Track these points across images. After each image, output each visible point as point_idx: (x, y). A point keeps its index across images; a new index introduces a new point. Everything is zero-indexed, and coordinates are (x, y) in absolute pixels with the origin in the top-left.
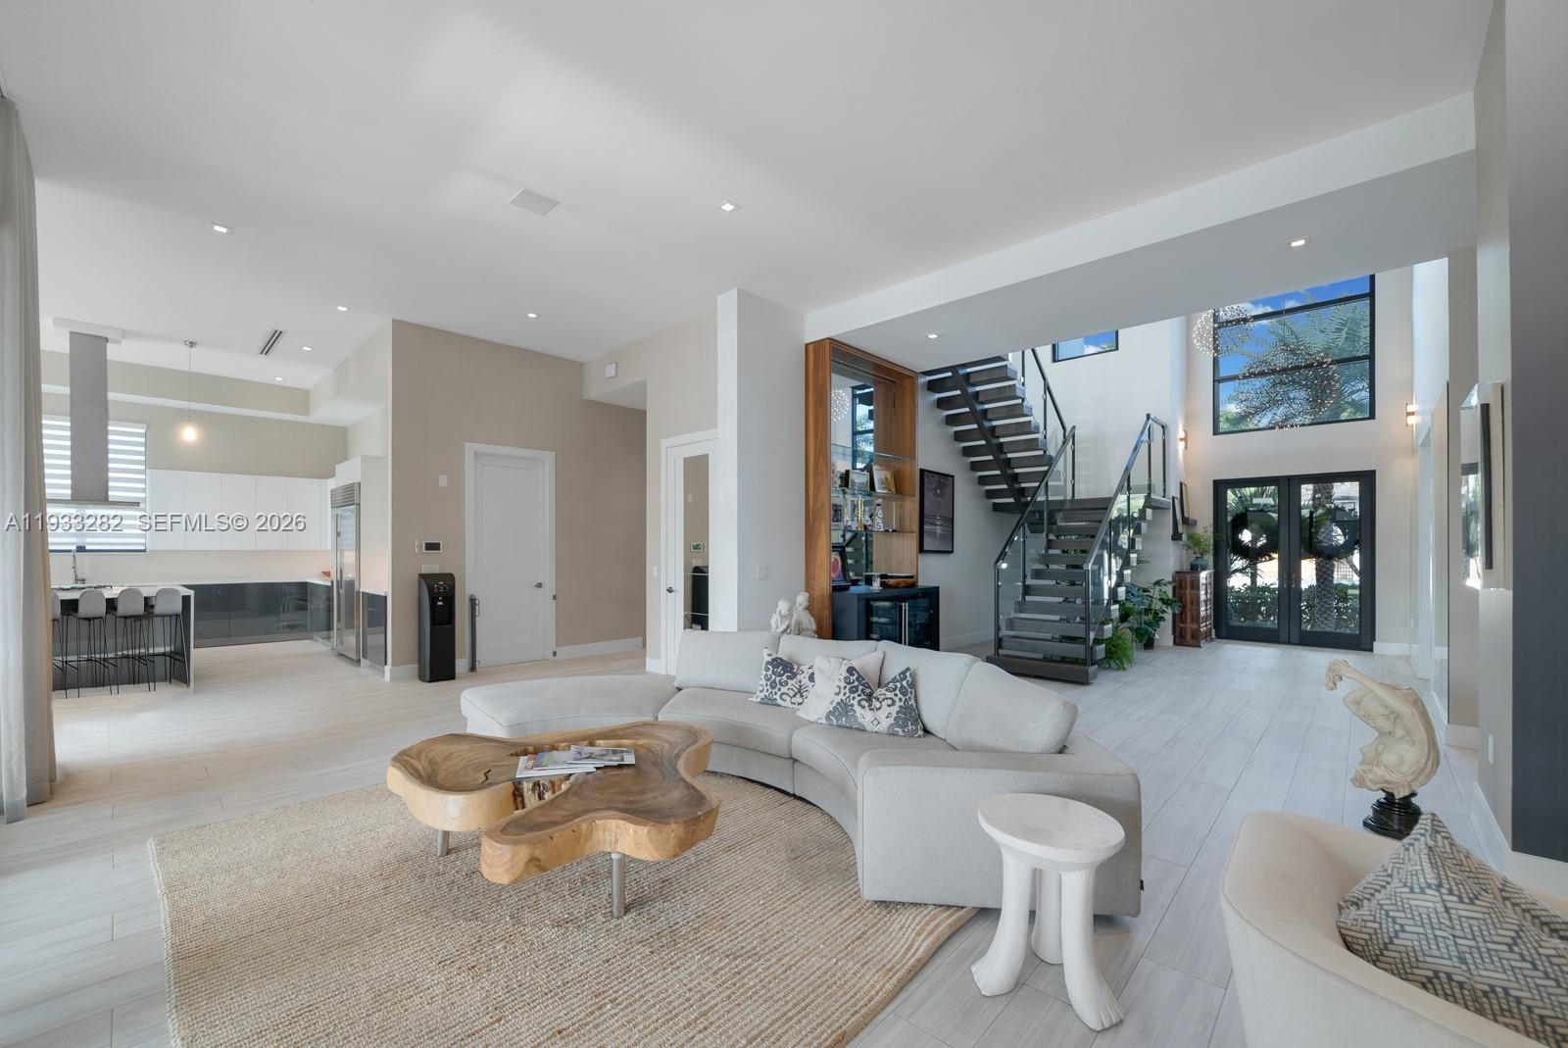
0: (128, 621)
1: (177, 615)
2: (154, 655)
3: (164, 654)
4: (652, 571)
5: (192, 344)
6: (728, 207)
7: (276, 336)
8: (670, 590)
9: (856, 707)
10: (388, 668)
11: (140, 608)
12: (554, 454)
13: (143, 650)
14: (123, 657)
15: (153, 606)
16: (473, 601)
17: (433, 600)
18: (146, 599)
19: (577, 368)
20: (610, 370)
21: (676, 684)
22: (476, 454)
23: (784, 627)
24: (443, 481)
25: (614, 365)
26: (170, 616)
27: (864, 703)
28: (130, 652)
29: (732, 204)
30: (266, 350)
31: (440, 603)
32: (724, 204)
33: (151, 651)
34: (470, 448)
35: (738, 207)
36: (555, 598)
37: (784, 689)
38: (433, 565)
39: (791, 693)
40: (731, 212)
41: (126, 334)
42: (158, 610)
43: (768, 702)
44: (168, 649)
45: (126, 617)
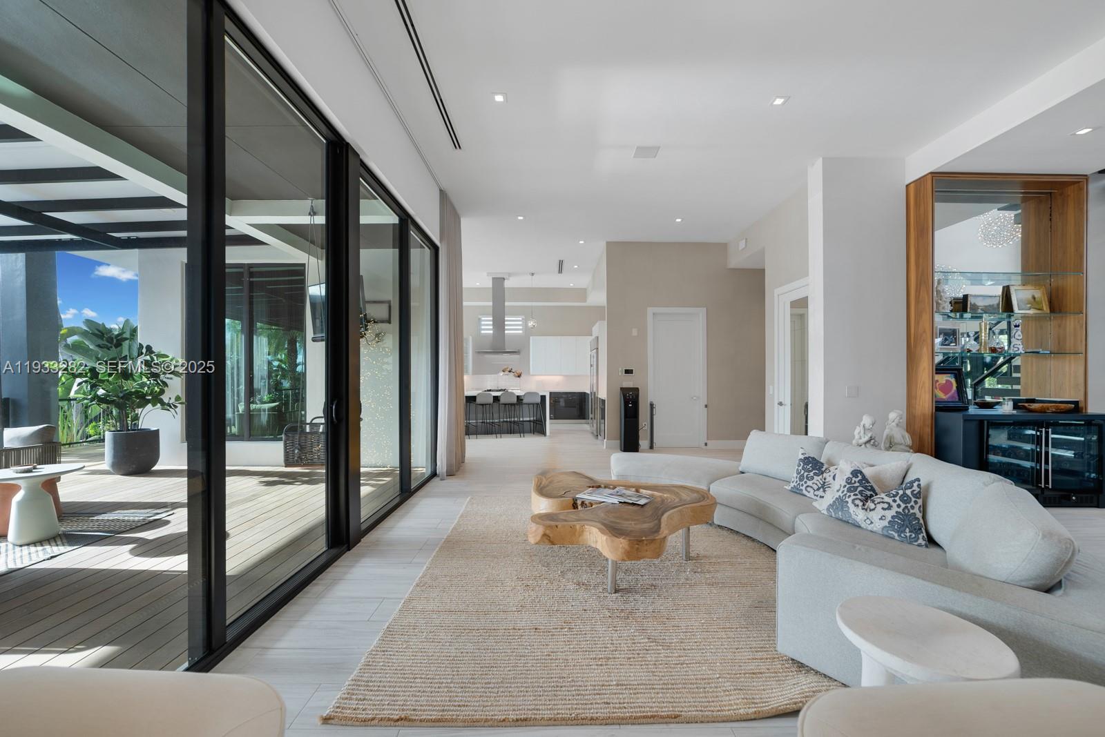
0: (507, 406)
1: (537, 404)
2: (523, 421)
3: (530, 421)
4: (770, 390)
5: (533, 274)
6: (779, 102)
7: (561, 263)
8: (781, 404)
9: (850, 505)
10: (605, 440)
11: (515, 400)
12: (705, 309)
13: (516, 419)
14: (504, 422)
15: (522, 400)
16: (652, 405)
17: (626, 403)
18: (518, 396)
19: (722, 248)
20: (742, 244)
21: (740, 469)
22: (654, 314)
23: (867, 438)
24: (635, 332)
25: (744, 241)
26: (533, 404)
27: (857, 502)
28: (508, 420)
29: (781, 97)
30: (560, 271)
31: (630, 405)
32: (774, 101)
33: (521, 419)
34: (650, 310)
35: (787, 99)
36: (706, 406)
37: (809, 483)
38: (629, 383)
39: (815, 487)
40: (784, 104)
41: (510, 275)
42: (525, 401)
43: (796, 491)
44: (532, 419)
45: (505, 404)
